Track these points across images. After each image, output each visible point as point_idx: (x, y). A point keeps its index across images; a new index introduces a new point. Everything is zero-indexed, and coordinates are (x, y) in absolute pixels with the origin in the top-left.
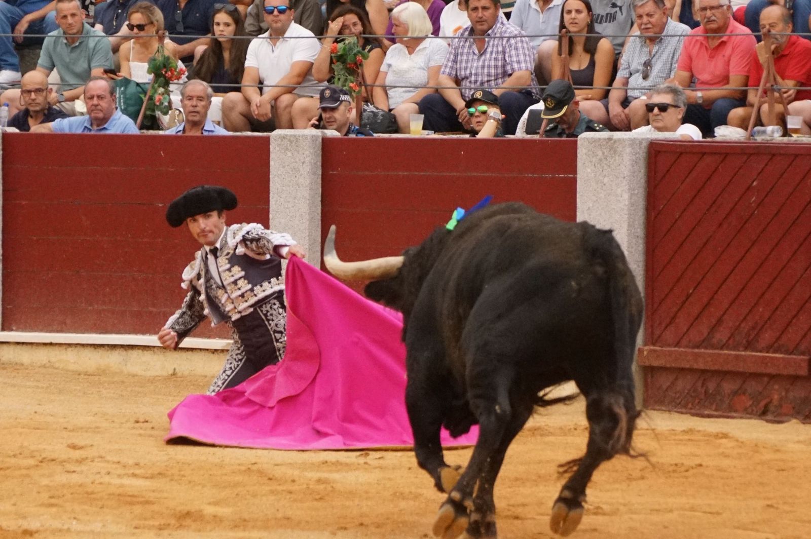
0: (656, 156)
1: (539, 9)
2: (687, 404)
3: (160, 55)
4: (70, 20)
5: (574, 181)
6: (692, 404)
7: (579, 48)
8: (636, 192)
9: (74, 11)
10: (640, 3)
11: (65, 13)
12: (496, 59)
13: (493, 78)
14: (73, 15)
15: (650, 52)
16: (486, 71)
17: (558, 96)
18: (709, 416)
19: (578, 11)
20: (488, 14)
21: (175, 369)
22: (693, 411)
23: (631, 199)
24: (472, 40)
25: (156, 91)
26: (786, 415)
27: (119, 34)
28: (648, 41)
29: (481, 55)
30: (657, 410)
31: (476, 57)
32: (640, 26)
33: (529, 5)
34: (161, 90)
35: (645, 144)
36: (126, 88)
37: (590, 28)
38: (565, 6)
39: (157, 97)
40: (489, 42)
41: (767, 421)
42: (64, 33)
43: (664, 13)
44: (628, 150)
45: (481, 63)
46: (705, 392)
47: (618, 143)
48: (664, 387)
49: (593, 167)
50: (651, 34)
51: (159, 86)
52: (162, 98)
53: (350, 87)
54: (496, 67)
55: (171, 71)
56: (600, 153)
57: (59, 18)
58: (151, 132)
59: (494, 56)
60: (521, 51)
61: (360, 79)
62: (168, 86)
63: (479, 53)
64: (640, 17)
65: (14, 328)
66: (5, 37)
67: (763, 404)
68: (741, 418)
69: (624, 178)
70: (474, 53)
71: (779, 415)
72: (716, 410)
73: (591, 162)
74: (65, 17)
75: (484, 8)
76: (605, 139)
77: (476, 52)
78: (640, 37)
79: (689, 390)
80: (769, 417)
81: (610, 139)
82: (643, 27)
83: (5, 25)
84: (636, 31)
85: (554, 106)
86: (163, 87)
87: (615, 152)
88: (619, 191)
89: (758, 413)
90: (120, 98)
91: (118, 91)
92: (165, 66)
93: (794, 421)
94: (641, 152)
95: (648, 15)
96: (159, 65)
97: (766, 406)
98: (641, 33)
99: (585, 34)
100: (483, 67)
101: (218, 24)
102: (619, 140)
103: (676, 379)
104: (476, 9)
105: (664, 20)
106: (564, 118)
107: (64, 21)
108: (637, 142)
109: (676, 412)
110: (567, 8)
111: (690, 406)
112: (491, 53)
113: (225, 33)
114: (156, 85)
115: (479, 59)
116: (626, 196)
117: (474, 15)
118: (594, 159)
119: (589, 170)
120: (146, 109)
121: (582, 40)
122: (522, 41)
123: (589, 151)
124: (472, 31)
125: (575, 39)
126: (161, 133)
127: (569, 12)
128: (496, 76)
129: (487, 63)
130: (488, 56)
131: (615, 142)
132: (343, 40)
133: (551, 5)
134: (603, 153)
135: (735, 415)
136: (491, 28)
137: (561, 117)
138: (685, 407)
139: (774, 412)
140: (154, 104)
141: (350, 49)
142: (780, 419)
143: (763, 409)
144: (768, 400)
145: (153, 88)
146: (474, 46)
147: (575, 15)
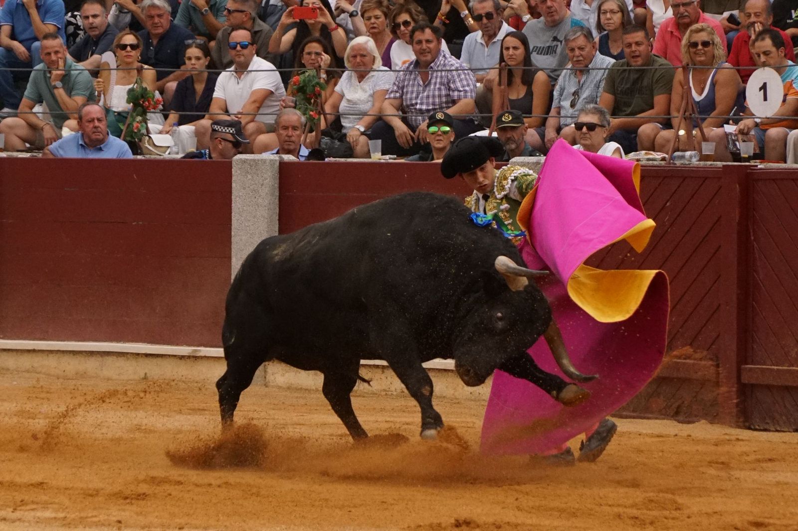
1: (484, 44)
3: (138, 86)
4: (53, 57)
7: (517, 80)
9: (57, 49)
10: (573, 38)
11: (50, 50)
12: (440, 89)
14: (57, 52)
15: (579, 82)
16: (431, 100)
19: (515, 48)
20: (432, 46)
21: (146, 374)
25: (134, 120)
26: (696, 416)
28: (578, 72)
29: (426, 86)
31: (421, 89)
33: (476, 40)
34: (139, 118)
38: (504, 42)
39: (135, 124)
40: (432, 74)
41: (679, 421)
43: (594, 48)
45: (425, 94)
50: (581, 66)
51: (138, 115)
52: (140, 125)
53: (311, 115)
54: (440, 96)
55: (149, 101)
59: (437, 86)
62: (146, 115)
63: (424, 84)
64: (573, 50)
67: (675, 405)
68: (656, 418)
70: (419, 85)
71: (690, 415)
72: (634, 411)
74: (50, 53)
75: (428, 41)
77: (421, 83)
80: (681, 418)
82: (575, 60)
84: (568, 64)
86: (141, 116)
89: (671, 414)
92: (142, 97)
93: (703, 421)
95: (581, 49)
96: (138, 96)
97: (679, 407)
100: (428, 97)
101: (190, 58)
104: (420, 42)
105: (593, 53)
107: (47, 57)
110: (505, 45)
112: (435, 84)
113: (196, 66)
114: (134, 114)
115: (424, 91)
117: (418, 47)
121: (520, 73)
124: (416, 64)
125: (513, 72)
127: (508, 48)
129: (431, 94)
130: (432, 87)
132: (303, 73)
135: (650, 416)
136: (433, 61)
139: (685, 414)
140: (133, 131)
141: (310, 81)
142: (690, 419)
143: (675, 410)
144: (680, 402)
145: (132, 116)
146: (419, 78)
147: (511, 51)
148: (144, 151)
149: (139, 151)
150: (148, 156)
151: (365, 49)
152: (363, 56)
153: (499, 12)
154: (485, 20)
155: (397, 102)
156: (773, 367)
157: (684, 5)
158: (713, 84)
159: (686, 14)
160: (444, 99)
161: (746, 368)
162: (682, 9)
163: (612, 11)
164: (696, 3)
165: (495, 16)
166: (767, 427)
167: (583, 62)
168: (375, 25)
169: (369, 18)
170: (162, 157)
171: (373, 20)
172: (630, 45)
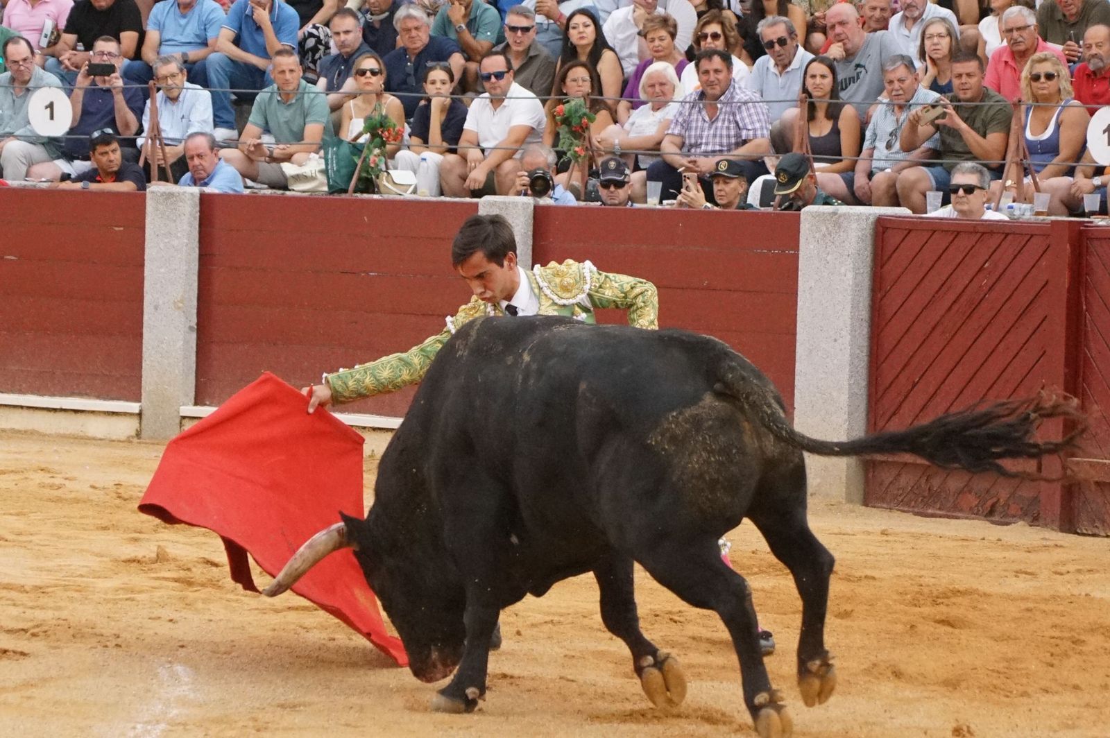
0: (884, 233)
1: (778, 73)
2: (911, 501)
3: (377, 114)
4: (288, 76)
5: (796, 257)
6: (915, 502)
7: (820, 114)
8: (862, 271)
9: (293, 68)
10: (892, 68)
11: (284, 68)
12: (728, 128)
13: (725, 148)
14: (291, 71)
15: (897, 120)
16: (718, 140)
17: (791, 170)
18: (933, 516)
19: (823, 76)
20: (721, 76)
21: (373, 451)
22: (916, 510)
23: (855, 278)
24: (701, 106)
25: (371, 152)
26: (1014, 516)
27: (341, 91)
28: (896, 108)
29: (713, 123)
30: (878, 507)
31: (707, 125)
32: (890, 93)
33: (768, 68)
34: (377, 151)
35: (872, 219)
36: (338, 148)
37: (834, 93)
38: (809, 69)
39: (372, 158)
40: (721, 109)
41: (993, 523)
42: (278, 89)
43: (916, 79)
44: (854, 226)
45: (712, 132)
46: (929, 489)
47: (842, 219)
48: (887, 482)
49: (815, 244)
50: (902, 102)
51: (375, 147)
52: (377, 159)
54: (728, 136)
55: (388, 131)
56: (824, 228)
57: (276, 72)
58: (366, 196)
59: (726, 124)
60: (755, 118)
61: (587, 143)
62: (385, 147)
63: (711, 119)
64: (891, 82)
65: (208, 403)
66: (223, 93)
67: (990, 503)
68: (967, 518)
69: (849, 255)
70: (704, 120)
71: (1006, 515)
72: (940, 509)
73: (814, 237)
74: (283, 72)
75: (716, 71)
76: (829, 214)
77: (707, 119)
78: (888, 104)
79: (913, 487)
80: (996, 518)
81: (835, 213)
82: (894, 93)
83: (223, 80)
84: (884, 98)
85: (788, 181)
86: (380, 147)
87: (839, 227)
88: (843, 270)
89: (985, 514)
90: (332, 158)
91: (330, 152)
92: (382, 126)
93: (1021, 523)
94: (868, 228)
95: (901, 81)
96: (376, 125)
97: (993, 506)
98: (891, 100)
99: (827, 99)
100: (715, 136)
101: (433, 82)
102: (845, 214)
103: (899, 475)
104: (707, 72)
105: (915, 86)
106: (799, 193)
107: (280, 76)
108: (864, 217)
109: (898, 510)
110: (810, 72)
111: (913, 503)
112: (724, 120)
113: (442, 91)
114: (372, 146)
115: (710, 128)
116: (850, 275)
117: (705, 78)
118: (817, 235)
119: (812, 247)
120: (360, 171)
121: (824, 106)
122: (755, 107)
123: (812, 226)
124: (702, 95)
125: (817, 104)
126: (376, 197)
127: (813, 76)
128: (729, 145)
129: (718, 133)
130: (720, 124)
131: (840, 216)
132: (568, 102)
133: (789, 69)
134: (827, 229)
135: (960, 515)
136: (723, 93)
137: (795, 192)
138: (908, 504)
139: (1001, 513)
140: (369, 166)
141: (576, 111)
142: (1007, 520)
143: (989, 509)
144: (995, 500)
145: (368, 148)
146: (704, 113)
147: (818, 80)
148: (382, 189)
149: (376, 190)
150: (386, 196)
151: (665, 77)
152: (662, 84)
153: (793, 36)
154: (777, 47)
155: (678, 140)
156: (1105, 461)
157: (1019, 29)
158: (1058, 126)
159: (1020, 39)
160: (733, 140)
161: (1073, 461)
162: (1015, 34)
163: (940, 36)
164: (1032, 28)
165: (789, 41)
166: (1096, 531)
167: (903, 97)
168: (660, 48)
169: (653, 40)
170: (402, 197)
171: (657, 43)
172: (960, 76)
